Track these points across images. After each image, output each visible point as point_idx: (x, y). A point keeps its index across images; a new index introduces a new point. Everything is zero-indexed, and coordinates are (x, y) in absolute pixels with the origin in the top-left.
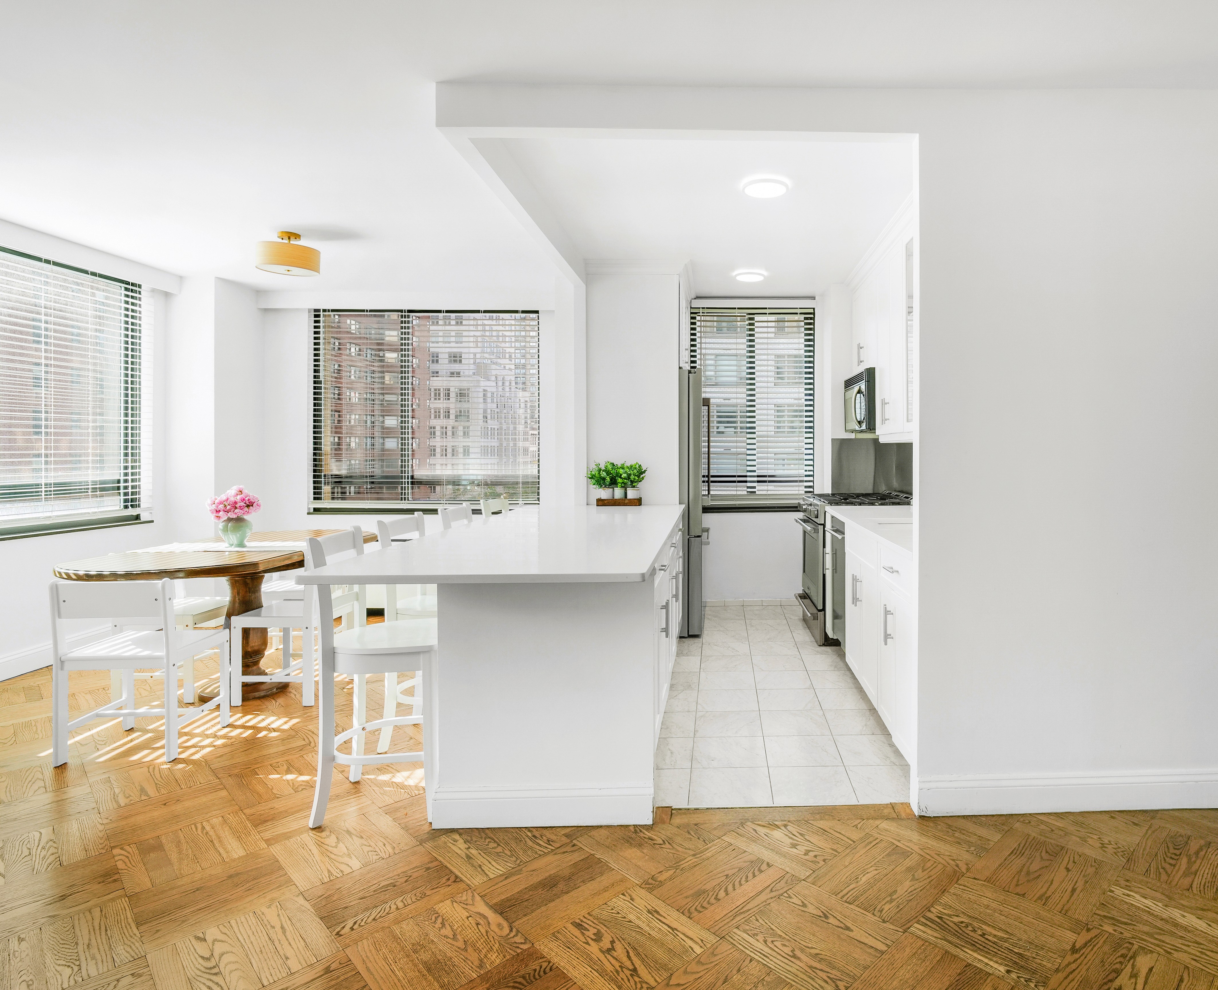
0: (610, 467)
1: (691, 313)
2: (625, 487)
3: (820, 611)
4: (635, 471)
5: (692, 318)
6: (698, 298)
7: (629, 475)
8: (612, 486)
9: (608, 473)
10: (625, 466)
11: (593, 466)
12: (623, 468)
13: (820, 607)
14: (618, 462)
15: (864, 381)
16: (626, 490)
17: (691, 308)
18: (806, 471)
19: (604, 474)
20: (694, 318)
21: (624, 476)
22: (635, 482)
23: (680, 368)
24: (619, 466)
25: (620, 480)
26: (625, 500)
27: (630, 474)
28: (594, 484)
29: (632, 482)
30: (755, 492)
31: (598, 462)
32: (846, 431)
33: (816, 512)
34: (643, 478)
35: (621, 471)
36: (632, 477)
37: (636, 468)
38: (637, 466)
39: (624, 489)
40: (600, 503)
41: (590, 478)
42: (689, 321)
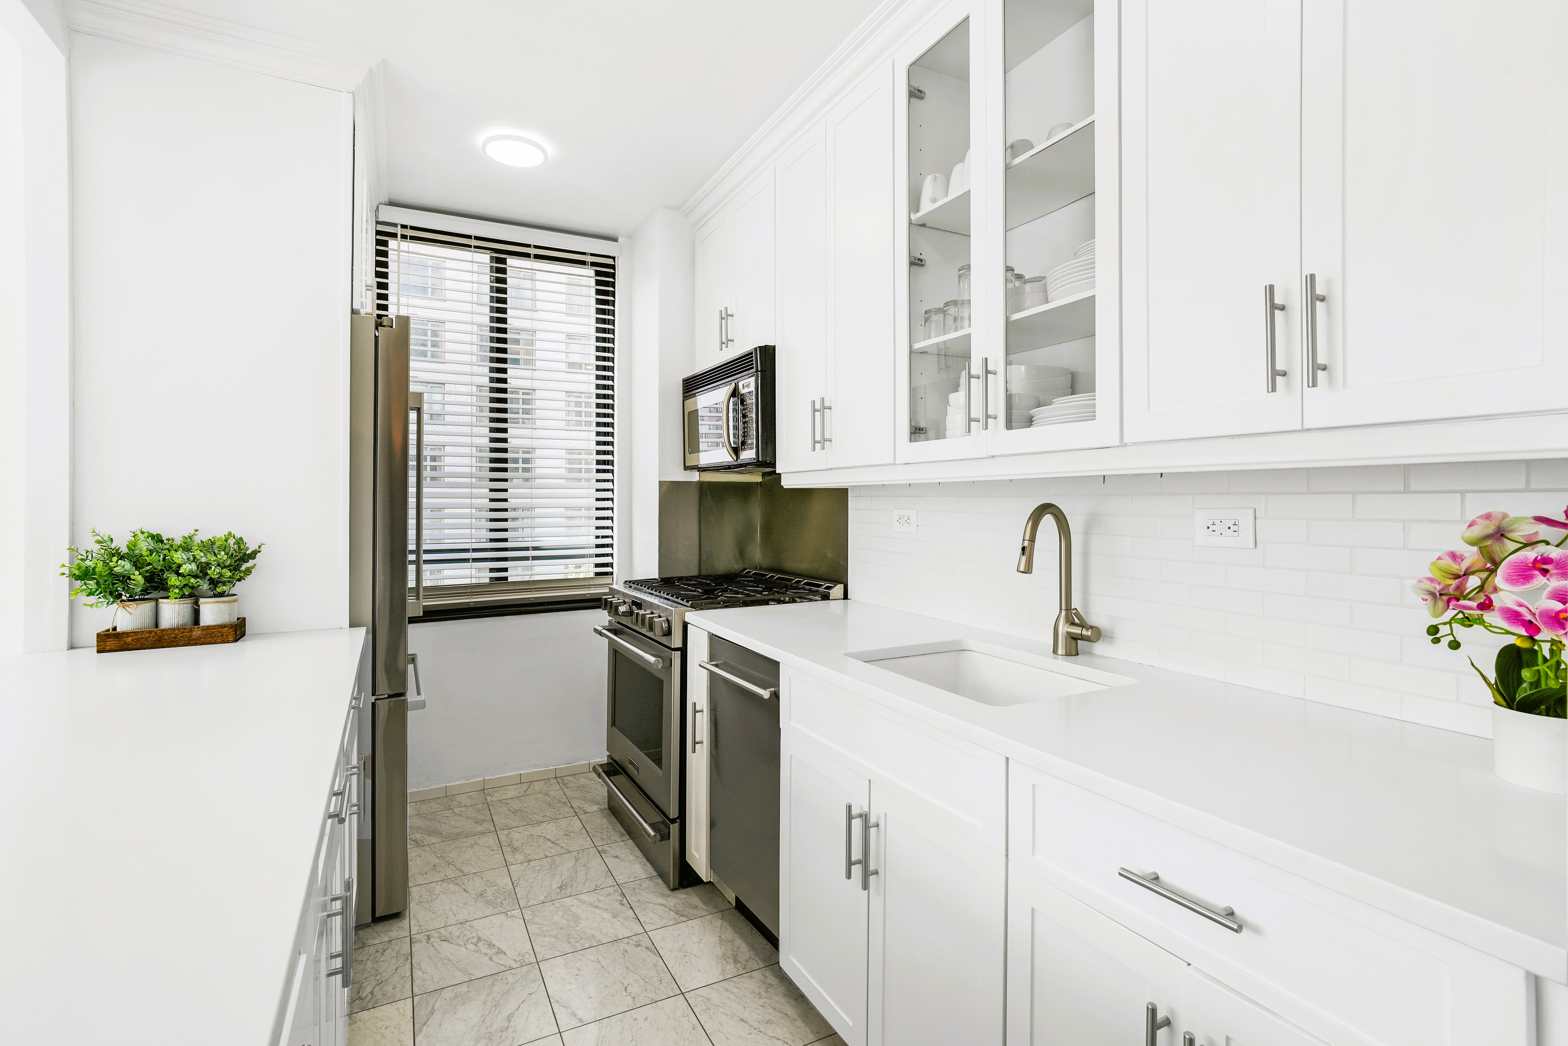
0: (144, 546)
1: (378, 233)
2: (193, 596)
3: (673, 821)
4: (222, 555)
5: (379, 242)
6: (392, 204)
7: (203, 568)
8: (154, 595)
9: (138, 563)
10: (197, 539)
11: (89, 544)
12: (186, 548)
13: (674, 813)
14: (174, 532)
15: (754, 370)
16: (196, 603)
17: (378, 223)
18: (597, 537)
19: (125, 566)
20: (385, 244)
21: (185, 568)
22: (224, 583)
23: (354, 312)
24: (178, 541)
25: (173, 580)
26: (191, 631)
27: (208, 565)
28: (91, 594)
29: (214, 583)
30: (506, 578)
31: (105, 533)
32: (686, 468)
33: (665, 625)
34: (248, 571)
35: (178, 557)
36: (213, 572)
37: (224, 548)
38: (231, 541)
39: (189, 601)
40: (111, 643)
41: (78, 578)
42: (372, 247)
